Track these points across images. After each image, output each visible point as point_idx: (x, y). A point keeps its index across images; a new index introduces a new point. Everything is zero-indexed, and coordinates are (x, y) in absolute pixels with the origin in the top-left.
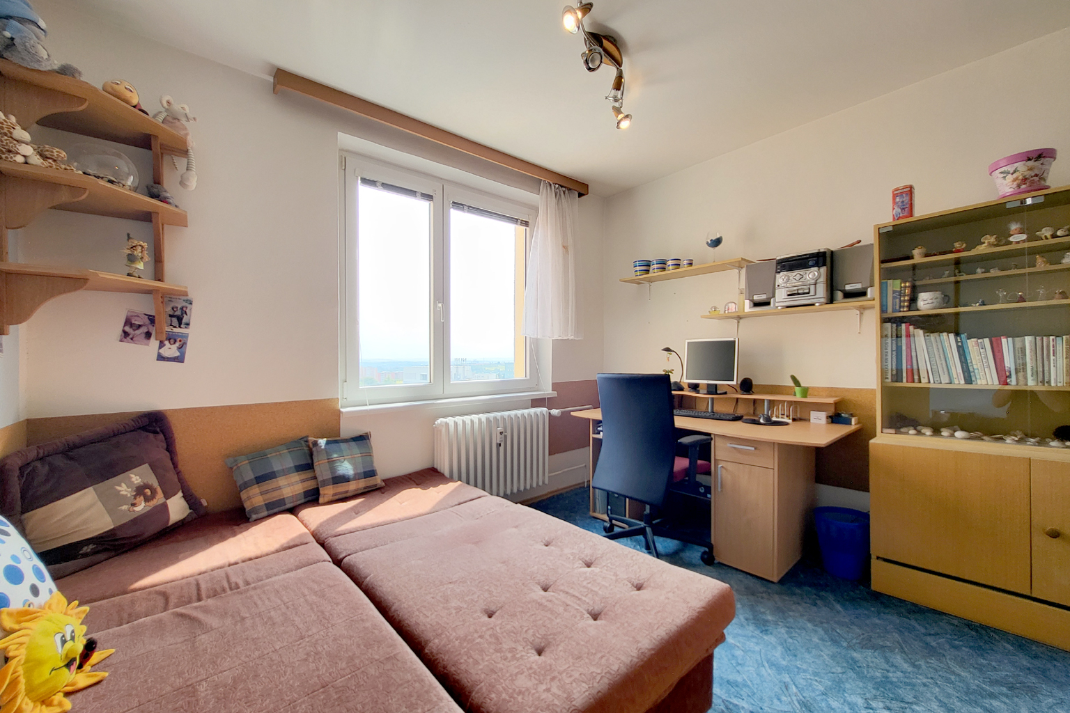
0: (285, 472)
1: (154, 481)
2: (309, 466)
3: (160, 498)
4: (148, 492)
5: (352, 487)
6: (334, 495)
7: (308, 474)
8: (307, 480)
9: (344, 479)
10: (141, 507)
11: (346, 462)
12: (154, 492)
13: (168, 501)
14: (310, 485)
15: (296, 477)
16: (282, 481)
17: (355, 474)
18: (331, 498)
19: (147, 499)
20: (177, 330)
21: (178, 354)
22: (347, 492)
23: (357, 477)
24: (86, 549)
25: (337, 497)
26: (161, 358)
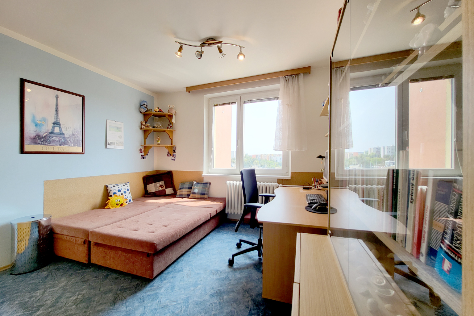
0: (185, 188)
1: (164, 185)
2: (191, 188)
3: (164, 188)
4: (162, 186)
5: (196, 196)
6: (192, 197)
7: (189, 190)
8: (189, 191)
9: (194, 193)
10: (160, 189)
11: (197, 189)
12: (163, 187)
13: (166, 189)
14: (189, 193)
15: (187, 190)
16: (184, 190)
17: (198, 193)
18: (191, 197)
19: (162, 188)
20: (174, 154)
21: (174, 159)
22: (195, 197)
23: (198, 194)
24: (151, 194)
25: (193, 198)
26: (172, 160)
